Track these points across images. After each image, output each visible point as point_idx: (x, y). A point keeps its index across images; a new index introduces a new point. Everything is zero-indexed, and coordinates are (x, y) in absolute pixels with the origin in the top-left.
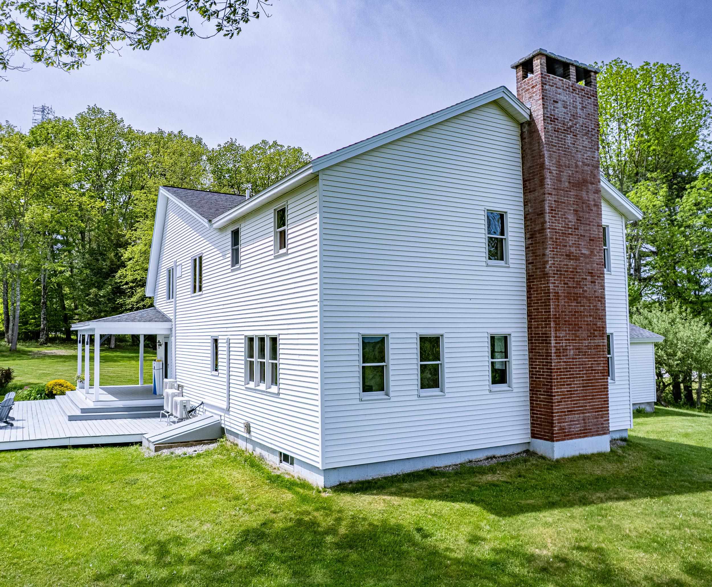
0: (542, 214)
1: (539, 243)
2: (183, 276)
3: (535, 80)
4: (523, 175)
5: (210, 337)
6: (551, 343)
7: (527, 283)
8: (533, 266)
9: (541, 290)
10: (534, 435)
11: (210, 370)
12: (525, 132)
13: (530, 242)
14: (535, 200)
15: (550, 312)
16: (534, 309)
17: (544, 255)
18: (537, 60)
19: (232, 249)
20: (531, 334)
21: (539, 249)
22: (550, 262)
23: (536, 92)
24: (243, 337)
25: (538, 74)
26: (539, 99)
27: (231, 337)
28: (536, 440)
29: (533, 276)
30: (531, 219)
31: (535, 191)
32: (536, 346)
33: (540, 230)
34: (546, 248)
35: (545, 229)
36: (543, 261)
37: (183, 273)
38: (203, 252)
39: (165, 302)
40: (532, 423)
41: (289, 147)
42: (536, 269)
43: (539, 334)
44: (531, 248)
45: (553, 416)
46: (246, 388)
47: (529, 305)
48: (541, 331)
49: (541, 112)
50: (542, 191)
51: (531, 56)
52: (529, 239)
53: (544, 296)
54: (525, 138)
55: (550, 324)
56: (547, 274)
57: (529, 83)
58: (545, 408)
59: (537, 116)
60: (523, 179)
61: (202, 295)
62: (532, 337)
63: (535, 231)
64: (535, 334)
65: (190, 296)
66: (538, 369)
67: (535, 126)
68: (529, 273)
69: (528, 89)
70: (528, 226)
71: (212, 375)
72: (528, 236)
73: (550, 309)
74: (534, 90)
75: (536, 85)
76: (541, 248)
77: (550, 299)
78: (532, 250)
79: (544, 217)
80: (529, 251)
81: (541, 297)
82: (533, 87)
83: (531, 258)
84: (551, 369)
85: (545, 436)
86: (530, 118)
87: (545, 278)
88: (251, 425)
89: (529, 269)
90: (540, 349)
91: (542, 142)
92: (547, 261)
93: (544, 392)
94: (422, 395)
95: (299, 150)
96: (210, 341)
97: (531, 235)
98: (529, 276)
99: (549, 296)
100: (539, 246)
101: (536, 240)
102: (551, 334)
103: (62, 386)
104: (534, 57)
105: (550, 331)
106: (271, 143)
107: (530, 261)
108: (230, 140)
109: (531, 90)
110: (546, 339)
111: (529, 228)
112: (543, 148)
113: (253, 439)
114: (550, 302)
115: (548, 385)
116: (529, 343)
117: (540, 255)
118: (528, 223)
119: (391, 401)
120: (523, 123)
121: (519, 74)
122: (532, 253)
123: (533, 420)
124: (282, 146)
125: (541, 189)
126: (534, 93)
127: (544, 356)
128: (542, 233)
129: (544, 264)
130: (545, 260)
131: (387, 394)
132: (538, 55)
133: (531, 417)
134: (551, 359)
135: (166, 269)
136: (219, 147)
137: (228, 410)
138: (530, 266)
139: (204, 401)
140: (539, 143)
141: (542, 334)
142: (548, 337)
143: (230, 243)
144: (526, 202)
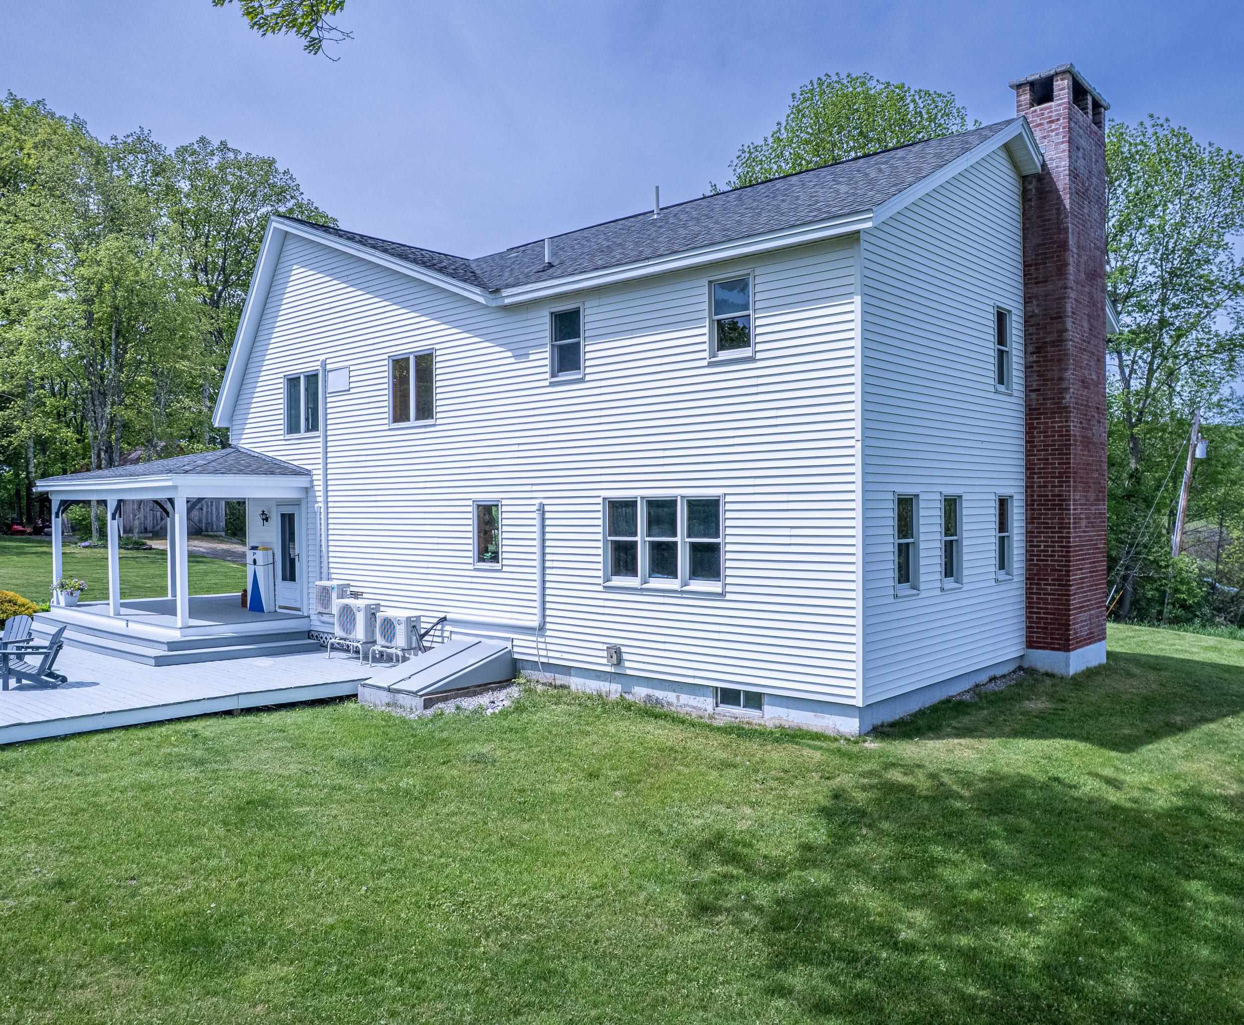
0: (1061, 317)
1: (1052, 360)
2: (352, 391)
3: (1057, 110)
4: (1024, 256)
5: (470, 502)
6: (1070, 510)
7: (1026, 420)
8: (1038, 395)
9: (1055, 431)
10: (1031, 644)
11: (471, 561)
12: (1031, 190)
13: (1034, 358)
14: (1046, 296)
15: (1069, 463)
16: (1038, 459)
17: (1061, 379)
18: (1062, 80)
19: (553, 346)
20: (1032, 496)
21: (1053, 370)
22: (1071, 390)
23: (1056, 129)
24: (600, 500)
25: (1064, 103)
26: (1063, 142)
27: (545, 502)
28: (1034, 650)
29: (1039, 409)
30: (1038, 324)
31: (1046, 281)
32: (1041, 514)
33: (1054, 342)
34: (1067, 369)
35: (1066, 341)
36: (1059, 389)
37: (352, 385)
38: (437, 347)
39: (281, 437)
40: (1027, 627)
41: (248, 154)
42: (1044, 399)
43: (1047, 496)
44: (1035, 369)
45: (1069, 615)
46: (604, 587)
47: (1029, 453)
48: (1052, 491)
49: (1065, 163)
50: (1060, 283)
51: (1052, 72)
52: (1031, 353)
53: (1059, 441)
54: (1030, 200)
55: (1069, 482)
56: (1066, 407)
57: (1043, 114)
58: (1054, 604)
59: (1057, 167)
60: (1024, 262)
61: (435, 425)
62: (1033, 501)
63: (1045, 343)
64: (1039, 496)
65: (386, 427)
66: (1042, 548)
67: (1052, 182)
68: (1030, 405)
69: (1041, 124)
70: (1031, 334)
71: (475, 570)
72: (1031, 349)
73: (1069, 459)
74: (1053, 126)
75: (1058, 120)
76: (1056, 368)
77: (1070, 445)
78: (1039, 371)
79: (1064, 323)
80: (1032, 372)
81: (1054, 441)
82: (1052, 122)
83: (1035, 383)
84: (1069, 547)
85: (1054, 644)
86: (1043, 170)
87: (1061, 413)
88: (623, 649)
89: (1031, 400)
90: (1048, 519)
91: (1065, 208)
92: (1067, 389)
93: (1052, 580)
94: (946, 587)
95: (271, 163)
96: (470, 509)
97: (1037, 348)
98: (1030, 409)
99: (1069, 440)
100: (1051, 365)
101: (1046, 356)
102: (1069, 495)
103: (15, 604)
104: (1057, 74)
105: (1069, 491)
106: (216, 143)
107: (1034, 387)
108: (138, 131)
109: (1046, 126)
110: (1060, 503)
111: (1034, 337)
112: (1067, 217)
113: (629, 672)
114: (1069, 449)
115: (1061, 571)
116: (1026, 510)
117: (1053, 379)
118: (1032, 330)
119: (920, 596)
120: (1027, 176)
121: (1023, 98)
122: (1038, 376)
123: (1030, 622)
124: (236, 152)
125: (1059, 280)
126: (1052, 131)
127: (1055, 528)
128: (1058, 346)
129: (1061, 393)
130: (1064, 386)
131: (915, 587)
132: (1064, 72)
133: (1027, 617)
134: (1069, 533)
135: (282, 375)
136: (114, 142)
137: (542, 628)
138: (1034, 396)
139: (449, 616)
140: (1058, 209)
141: (1052, 496)
142: (1065, 500)
143: (547, 334)
144: (1029, 298)
